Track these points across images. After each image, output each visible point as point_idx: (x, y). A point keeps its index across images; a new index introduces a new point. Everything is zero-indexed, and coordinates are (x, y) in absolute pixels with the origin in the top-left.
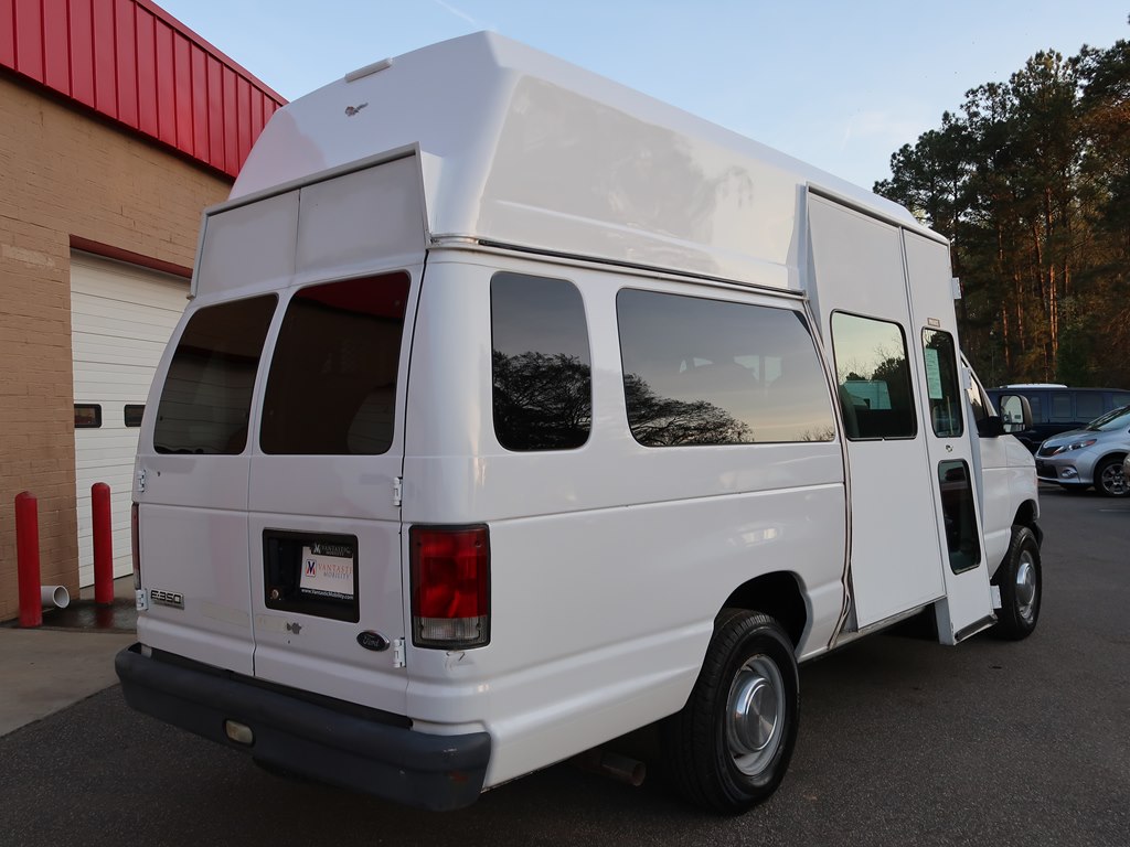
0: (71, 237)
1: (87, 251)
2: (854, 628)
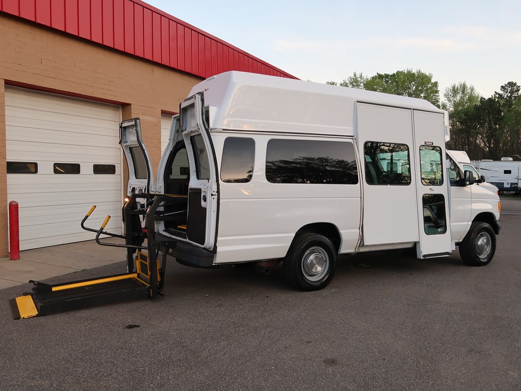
0: (161, 110)
1: (167, 114)
2: (363, 245)
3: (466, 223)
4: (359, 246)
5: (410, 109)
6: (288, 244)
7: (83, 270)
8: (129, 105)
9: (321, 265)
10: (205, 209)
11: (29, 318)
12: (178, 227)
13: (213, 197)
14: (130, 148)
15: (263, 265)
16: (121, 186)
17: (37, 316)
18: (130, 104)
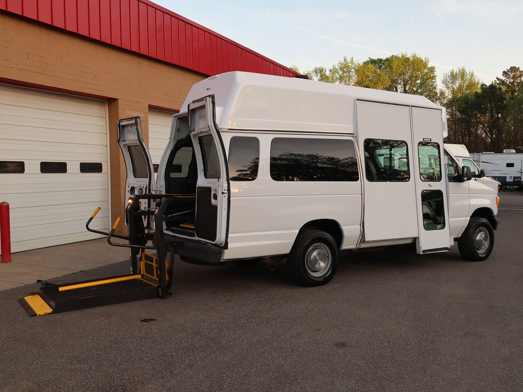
0: (149, 105)
1: (154, 109)
2: (364, 241)
3: (465, 218)
4: (360, 242)
5: (408, 106)
6: (292, 241)
7: (81, 271)
8: (115, 100)
9: (324, 261)
10: (216, 207)
11: (45, 315)
12: (181, 225)
13: (224, 195)
14: (128, 147)
15: (268, 261)
16: (108, 185)
17: (52, 313)
18: (117, 99)
